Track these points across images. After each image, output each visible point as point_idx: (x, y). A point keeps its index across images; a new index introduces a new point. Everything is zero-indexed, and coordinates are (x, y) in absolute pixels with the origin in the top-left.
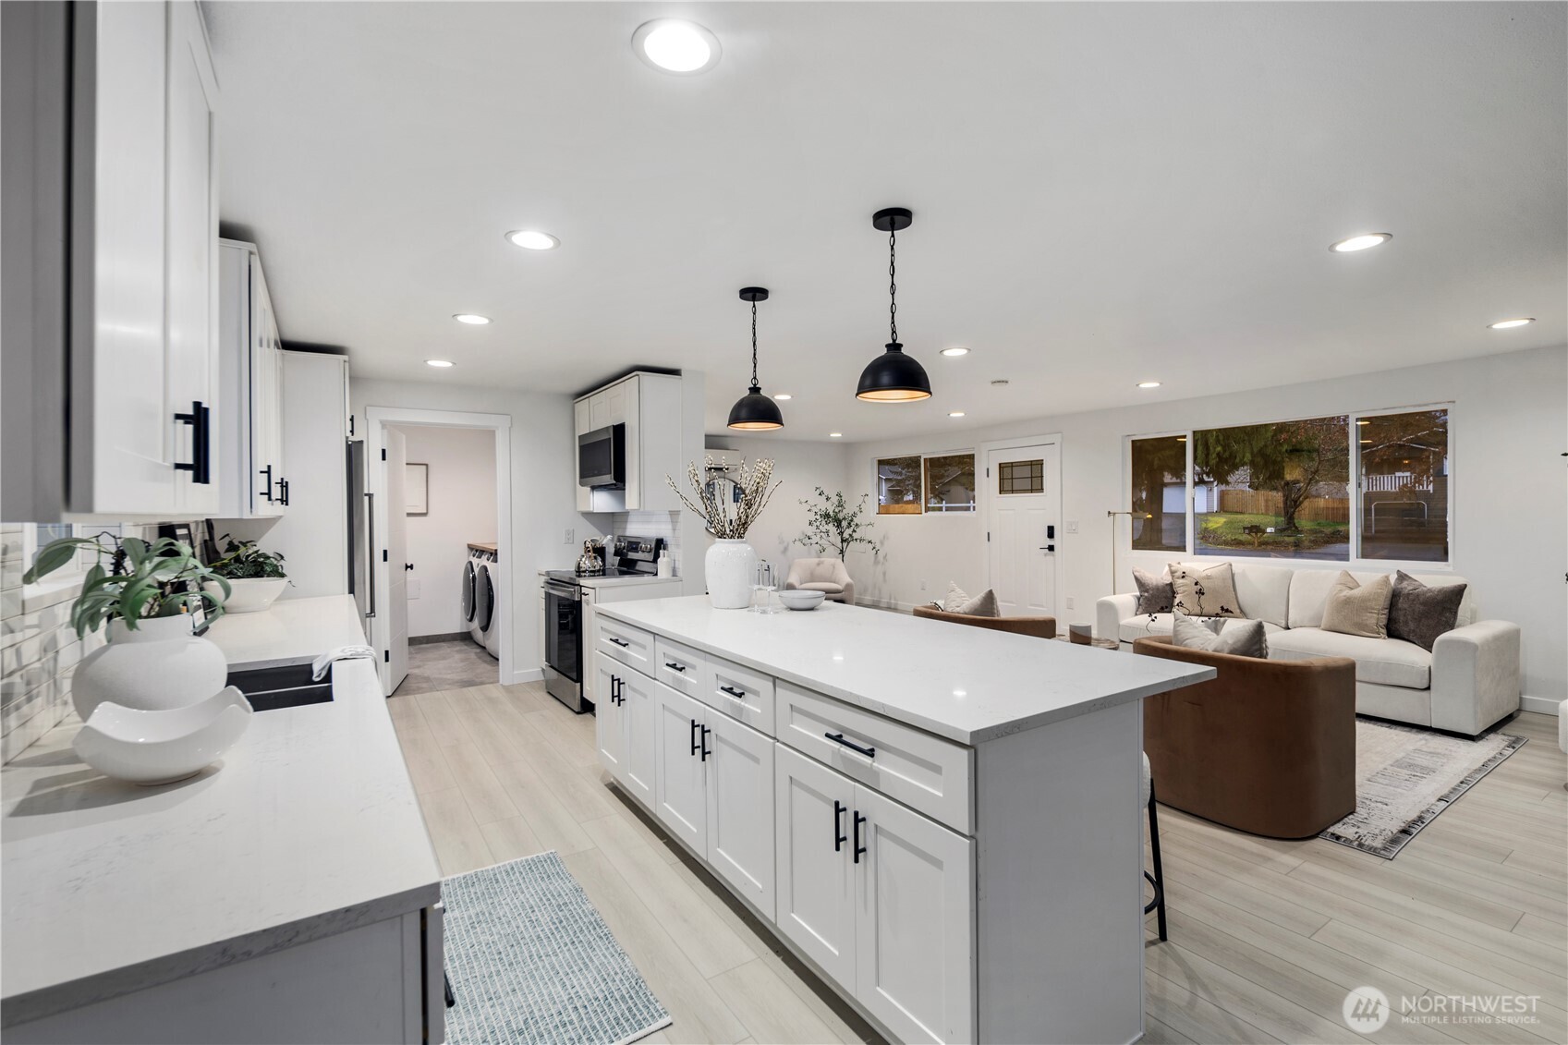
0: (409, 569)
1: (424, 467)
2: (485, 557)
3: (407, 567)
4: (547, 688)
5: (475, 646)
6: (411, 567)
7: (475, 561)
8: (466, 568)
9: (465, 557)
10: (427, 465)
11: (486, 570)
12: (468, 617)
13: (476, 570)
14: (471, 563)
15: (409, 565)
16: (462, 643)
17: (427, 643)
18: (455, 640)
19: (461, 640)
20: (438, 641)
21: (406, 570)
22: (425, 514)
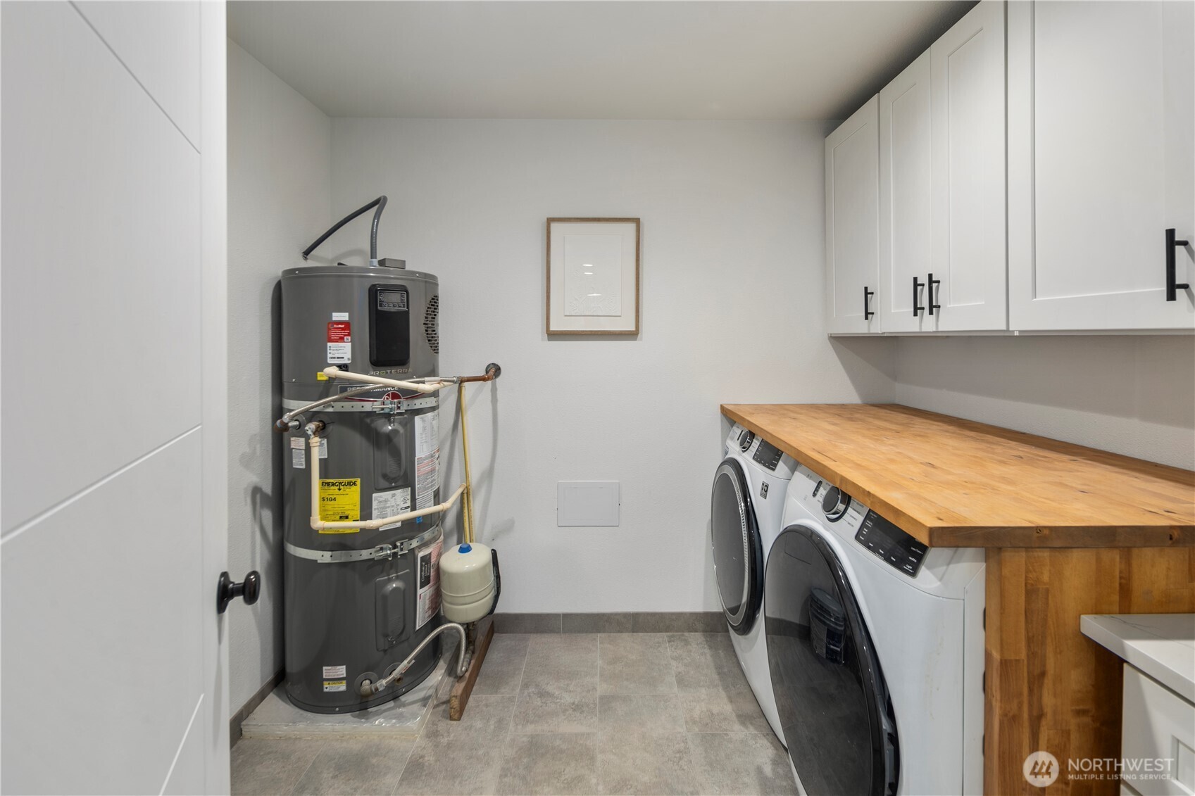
1: (633, 227)
10: (637, 221)
16: (707, 651)
17: (635, 629)
18: (692, 629)
19: (704, 631)
20: (656, 629)
21: (221, 607)
22: (632, 335)
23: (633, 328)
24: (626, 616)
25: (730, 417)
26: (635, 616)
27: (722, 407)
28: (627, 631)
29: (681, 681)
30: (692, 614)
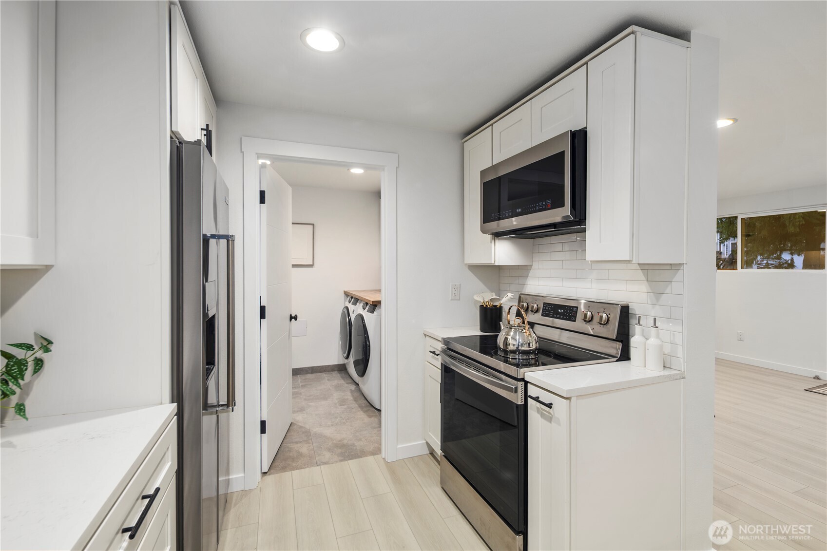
0: (293, 320)
1: (312, 226)
2: (360, 306)
3: (291, 318)
4: (441, 483)
5: (350, 381)
6: (296, 318)
7: (351, 307)
8: (343, 313)
9: (342, 303)
10: (313, 225)
11: (363, 319)
12: (345, 355)
13: (353, 317)
14: (347, 308)
15: (293, 315)
16: (339, 375)
17: (312, 373)
18: (333, 370)
19: (338, 371)
20: (320, 372)
21: (291, 320)
22: (311, 266)
23: (312, 264)
24: (309, 368)
25: (347, 294)
26: (312, 368)
27: (344, 291)
28: (309, 373)
29: (328, 380)
30: (333, 365)
